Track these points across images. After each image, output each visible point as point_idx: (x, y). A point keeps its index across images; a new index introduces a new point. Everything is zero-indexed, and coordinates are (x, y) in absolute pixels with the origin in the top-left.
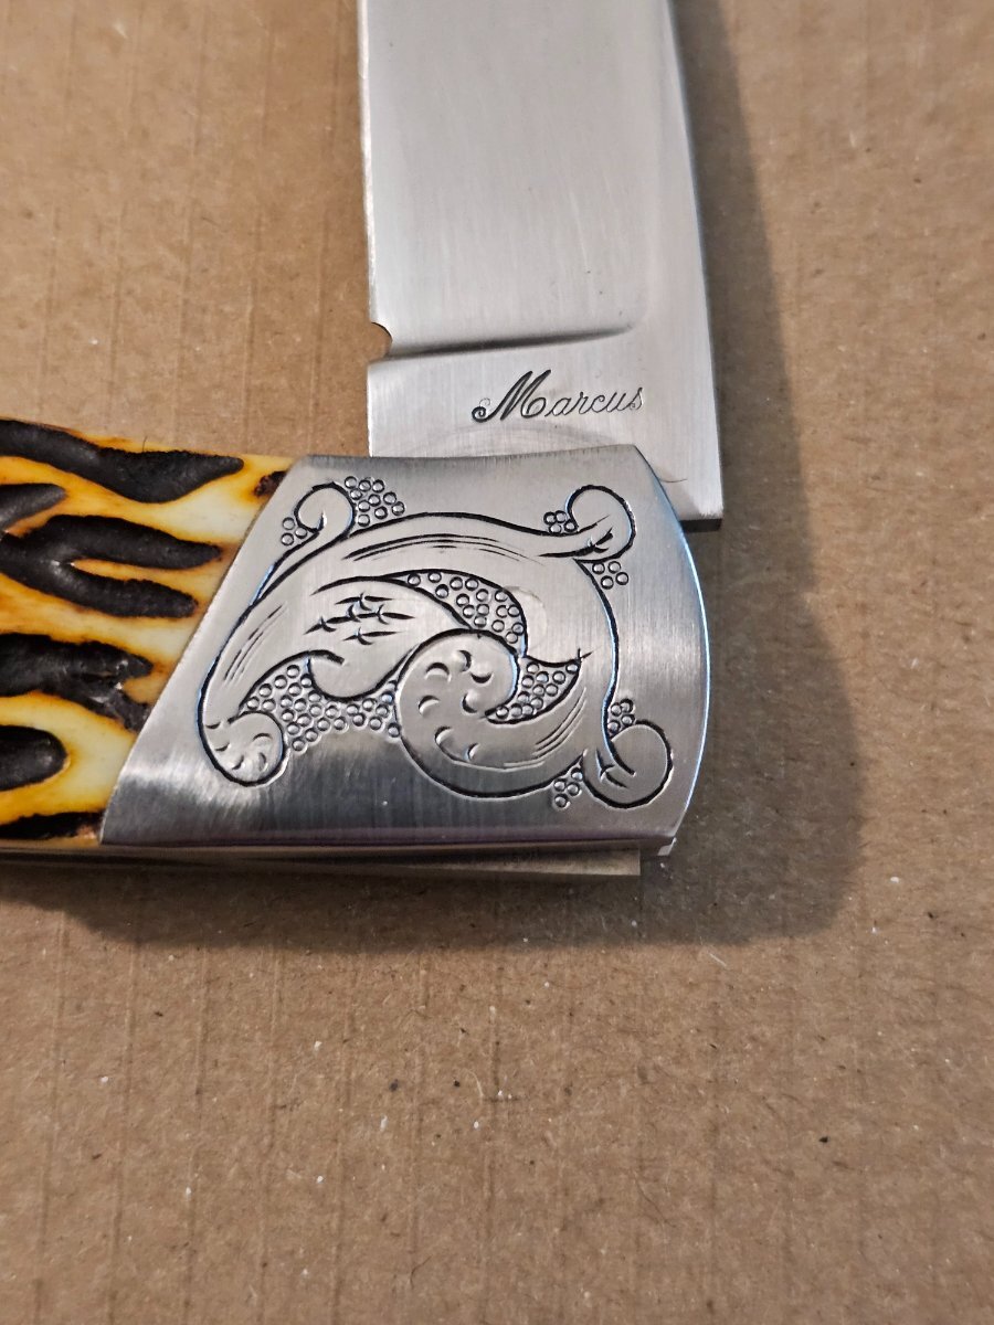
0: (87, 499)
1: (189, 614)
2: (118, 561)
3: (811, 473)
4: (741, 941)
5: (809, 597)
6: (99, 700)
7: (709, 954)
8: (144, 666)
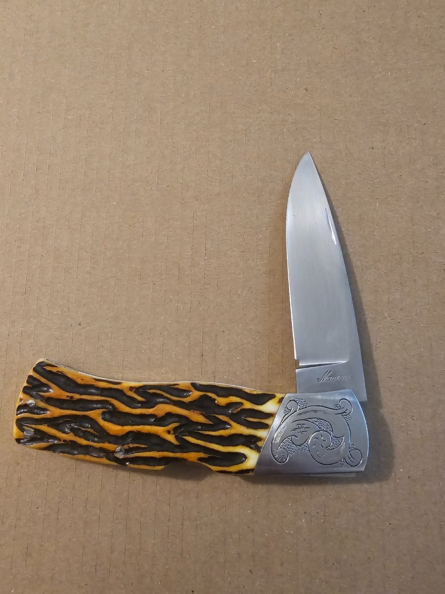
0: (248, 405)
1: (268, 428)
2: (254, 418)
3: (381, 385)
4: (372, 483)
5: (382, 411)
6: (252, 446)
7: (366, 486)
8: (260, 439)
